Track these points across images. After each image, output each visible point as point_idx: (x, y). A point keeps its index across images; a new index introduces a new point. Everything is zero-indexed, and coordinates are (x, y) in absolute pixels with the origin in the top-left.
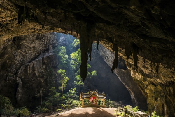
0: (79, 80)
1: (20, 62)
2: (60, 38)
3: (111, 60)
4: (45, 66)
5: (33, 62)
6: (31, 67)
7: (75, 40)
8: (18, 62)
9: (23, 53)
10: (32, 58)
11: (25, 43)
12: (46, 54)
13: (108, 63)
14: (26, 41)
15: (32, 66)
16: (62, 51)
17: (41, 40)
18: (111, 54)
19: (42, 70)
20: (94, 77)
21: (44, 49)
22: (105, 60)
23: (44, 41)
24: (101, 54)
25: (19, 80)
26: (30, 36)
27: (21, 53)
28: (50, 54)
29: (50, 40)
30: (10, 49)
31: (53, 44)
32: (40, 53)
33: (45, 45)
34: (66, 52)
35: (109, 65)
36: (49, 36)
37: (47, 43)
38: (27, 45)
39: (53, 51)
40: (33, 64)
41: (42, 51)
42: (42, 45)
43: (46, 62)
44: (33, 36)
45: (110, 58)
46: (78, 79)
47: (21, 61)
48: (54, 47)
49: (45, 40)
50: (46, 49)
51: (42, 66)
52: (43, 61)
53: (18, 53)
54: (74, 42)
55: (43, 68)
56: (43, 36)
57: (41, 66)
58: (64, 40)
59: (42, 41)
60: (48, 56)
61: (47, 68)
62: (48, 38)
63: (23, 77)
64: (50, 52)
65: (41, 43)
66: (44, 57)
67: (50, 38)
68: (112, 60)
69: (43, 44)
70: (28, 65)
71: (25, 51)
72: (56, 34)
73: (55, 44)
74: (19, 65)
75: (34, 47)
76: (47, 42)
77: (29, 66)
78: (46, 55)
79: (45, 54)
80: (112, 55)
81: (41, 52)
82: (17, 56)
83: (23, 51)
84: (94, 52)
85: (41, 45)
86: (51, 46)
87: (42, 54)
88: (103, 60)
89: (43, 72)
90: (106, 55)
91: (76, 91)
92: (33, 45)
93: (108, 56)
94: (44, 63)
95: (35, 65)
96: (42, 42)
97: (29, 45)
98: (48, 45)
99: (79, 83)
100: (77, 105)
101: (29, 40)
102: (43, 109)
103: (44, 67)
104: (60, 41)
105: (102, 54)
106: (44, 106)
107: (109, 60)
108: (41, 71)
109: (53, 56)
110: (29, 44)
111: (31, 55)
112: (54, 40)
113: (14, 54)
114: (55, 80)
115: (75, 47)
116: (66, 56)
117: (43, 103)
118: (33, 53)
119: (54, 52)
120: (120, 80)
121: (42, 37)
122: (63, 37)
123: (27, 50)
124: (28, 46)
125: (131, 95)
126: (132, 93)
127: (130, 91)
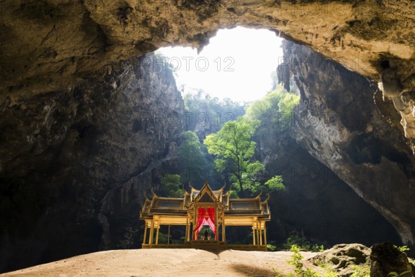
1: (104, 183)
3: (327, 145)
4: (158, 185)
5: (132, 180)
6: (127, 191)
8: (97, 183)
9: (107, 163)
10: (131, 172)
11: (109, 141)
13: (319, 159)
14: (110, 135)
15: (129, 188)
17: (146, 131)
18: (328, 129)
21: (158, 151)
22: (311, 153)
23: (153, 132)
24: (299, 138)
25: (103, 220)
26: (119, 124)
27: (103, 162)
28: (169, 159)
29: (169, 132)
30: (71, 154)
31: (179, 138)
32: (150, 161)
33: (159, 142)
35: (323, 162)
37: (162, 138)
38: (114, 146)
39: (178, 153)
40: (133, 185)
41: (152, 156)
42: (151, 143)
44: (126, 124)
45: (326, 142)
47: (104, 180)
49: (155, 132)
50: (162, 151)
52: (153, 176)
53: (96, 163)
59: (151, 134)
60: (163, 163)
62: (163, 127)
63: (112, 213)
64: (169, 156)
65: (149, 140)
66: (156, 167)
67: (170, 126)
68: (331, 145)
69: (154, 141)
70: (121, 187)
71: (113, 159)
74: (102, 189)
75: (132, 150)
76: (162, 135)
77: (122, 190)
78: (160, 162)
80: (330, 130)
81: (152, 159)
82: (93, 169)
83: (107, 160)
84: (282, 139)
85: (148, 143)
86: (173, 143)
87: (152, 163)
88: (305, 152)
90: (312, 136)
92: (129, 144)
93: (317, 137)
94: (155, 181)
95: (135, 187)
96: (150, 137)
97: (120, 145)
98: (166, 142)
101: (118, 133)
105: (302, 138)
107: (322, 149)
110: (119, 142)
111: (128, 167)
112: (180, 129)
113: (84, 165)
118: (133, 162)
120: (361, 195)
123: (116, 157)
124: (117, 147)
125: (401, 234)
126: (404, 227)
127: (396, 222)
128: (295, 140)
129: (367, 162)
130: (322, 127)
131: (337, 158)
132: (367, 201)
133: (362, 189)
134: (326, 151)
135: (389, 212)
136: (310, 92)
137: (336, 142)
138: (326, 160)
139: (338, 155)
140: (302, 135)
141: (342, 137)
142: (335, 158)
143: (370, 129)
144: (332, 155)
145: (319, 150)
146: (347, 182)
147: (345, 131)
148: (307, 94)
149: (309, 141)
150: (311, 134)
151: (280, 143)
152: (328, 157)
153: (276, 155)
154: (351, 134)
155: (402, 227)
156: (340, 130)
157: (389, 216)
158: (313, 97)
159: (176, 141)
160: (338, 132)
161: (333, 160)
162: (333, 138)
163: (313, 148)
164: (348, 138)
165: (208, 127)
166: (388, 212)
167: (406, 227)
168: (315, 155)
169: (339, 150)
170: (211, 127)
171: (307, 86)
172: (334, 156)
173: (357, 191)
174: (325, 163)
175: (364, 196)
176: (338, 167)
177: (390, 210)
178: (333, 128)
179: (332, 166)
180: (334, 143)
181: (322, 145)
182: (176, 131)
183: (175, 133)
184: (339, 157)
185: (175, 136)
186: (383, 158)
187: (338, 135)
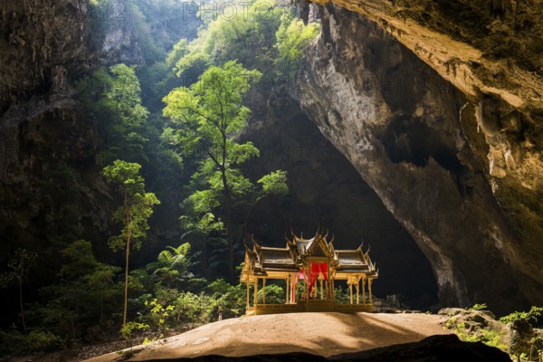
0: (203, 213)
2: (104, 37)
3: (353, 125)
4: (33, 157)
7: (176, 47)
12: (37, 105)
13: (334, 142)
16: (116, 86)
17: (7, 39)
18: (358, 99)
19: (22, 178)
20: (272, 196)
21: (26, 83)
22: (322, 129)
23: (23, 43)
24: (306, 102)
28: (58, 105)
29: (53, 44)
31: (72, 60)
32: (9, 102)
33: (30, 63)
34: (137, 92)
35: (340, 149)
36: (51, 24)
37: (39, 57)
39: (72, 92)
41: (14, 93)
42: (14, 63)
43: (38, 139)
45: (350, 118)
46: (199, 206)
48: (74, 75)
49: (29, 43)
50: (36, 83)
51: (21, 160)
52: (21, 137)
54: (172, 54)
55: (22, 167)
56: (20, 21)
57: (16, 158)
58: (124, 48)
59: (17, 45)
60: (47, 114)
61: (44, 168)
62: (44, 34)
64: (59, 99)
65: (12, 58)
66: (29, 119)
67: (57, 32)
68: (359, 126)
69: (21, 61)
72: (85, 17)
73: (80, 62)
76: (39, 51)
78: (39, 109)
79: (32, 104)
80: (360, 102)
81: (13, 98)
84: (272, 94)
85: (8, 62)
86: (60, 70)
87: (16, 107)
88: (313, 126)
89: (26, 184)
90: (330, 103)
91: (189, 255)
93: (338, 107)
94: (27, 147)
96: (15, 52)
98: (45, 64)
99: (202, 224)
100: (198, 313)
102: (32, 334)
103: (30, 161)
104: (107, 48)
105: (311, 102)
106: (36, 322)
107: (343, 127)
108: (16, 179)
109: (74, 115)
112: (76, 41)
114: (84, 218)
115: (178, 74)
116: (141, 111)
117: (27, 312)
119: (75, 97)
120: (391, 209)
121: (16, 23)
122: (119, 33)
125: (439, 272)
126: (445, 262)
127: (435, 255)
128: (297, 104)
129: (408, 162)
130: (349, 94)
131: (366, 147)
132: (400, 220)
133: (394, 200)
134: (349, 133)
135: (429, 240)
136: (340, 33)
137: (368, 122)
138: (345, 148)
139: (368, 143)
140: (312, 97)
141: (378, 116)
142: (361, 147)
143: (419, 112)
144: (358, 142)
145: (338, 129)
146: (373, 187)
147: (384, 108)
148: (335, 35)
149: (322, 110)
150: (327, 100)
151: (268, 101)
152: (350, 142)
153: (260, 123)
154: (392, 115)
155: (442, 262)
156: (377, 106)
157: (427, 245)
158: (342, 43)
159: (66, 66)
160: (373, 107)
161: (357, 150)
162: (363, 116)
163: (328, 123)
164: (387, 120)
165: (127, 43)
166: (427, 239)
167: (446, 263)
168: (328, 134)
169: (370, 136)
170: (133, 42)
171: (338, 23)
172: (361, 143)
173: (387, 202)
174: (343, 151)
175: (395, 211)
176: (364, 162)
177: (430, 237)
178: (366, 100)
179: (354, 158)
180: (364, 123)
181: (343, 122)
182: (68, 45)
183: (65, 49)
184: (368, 146)
185: (65, 55)
186: (432, 160)
187: (373, 113)
